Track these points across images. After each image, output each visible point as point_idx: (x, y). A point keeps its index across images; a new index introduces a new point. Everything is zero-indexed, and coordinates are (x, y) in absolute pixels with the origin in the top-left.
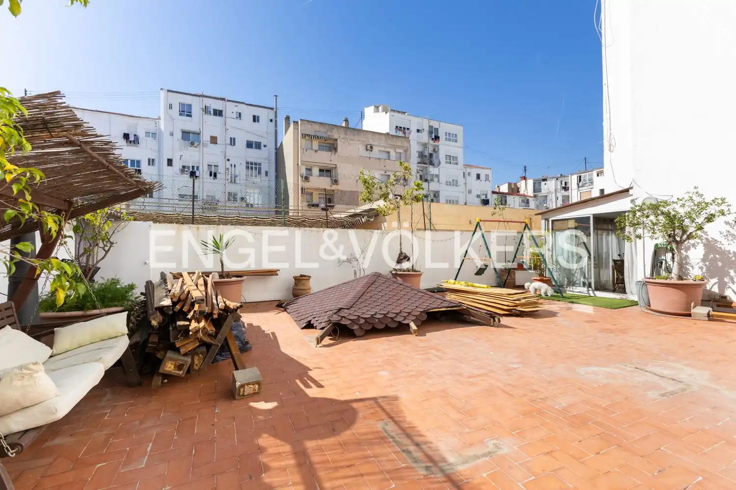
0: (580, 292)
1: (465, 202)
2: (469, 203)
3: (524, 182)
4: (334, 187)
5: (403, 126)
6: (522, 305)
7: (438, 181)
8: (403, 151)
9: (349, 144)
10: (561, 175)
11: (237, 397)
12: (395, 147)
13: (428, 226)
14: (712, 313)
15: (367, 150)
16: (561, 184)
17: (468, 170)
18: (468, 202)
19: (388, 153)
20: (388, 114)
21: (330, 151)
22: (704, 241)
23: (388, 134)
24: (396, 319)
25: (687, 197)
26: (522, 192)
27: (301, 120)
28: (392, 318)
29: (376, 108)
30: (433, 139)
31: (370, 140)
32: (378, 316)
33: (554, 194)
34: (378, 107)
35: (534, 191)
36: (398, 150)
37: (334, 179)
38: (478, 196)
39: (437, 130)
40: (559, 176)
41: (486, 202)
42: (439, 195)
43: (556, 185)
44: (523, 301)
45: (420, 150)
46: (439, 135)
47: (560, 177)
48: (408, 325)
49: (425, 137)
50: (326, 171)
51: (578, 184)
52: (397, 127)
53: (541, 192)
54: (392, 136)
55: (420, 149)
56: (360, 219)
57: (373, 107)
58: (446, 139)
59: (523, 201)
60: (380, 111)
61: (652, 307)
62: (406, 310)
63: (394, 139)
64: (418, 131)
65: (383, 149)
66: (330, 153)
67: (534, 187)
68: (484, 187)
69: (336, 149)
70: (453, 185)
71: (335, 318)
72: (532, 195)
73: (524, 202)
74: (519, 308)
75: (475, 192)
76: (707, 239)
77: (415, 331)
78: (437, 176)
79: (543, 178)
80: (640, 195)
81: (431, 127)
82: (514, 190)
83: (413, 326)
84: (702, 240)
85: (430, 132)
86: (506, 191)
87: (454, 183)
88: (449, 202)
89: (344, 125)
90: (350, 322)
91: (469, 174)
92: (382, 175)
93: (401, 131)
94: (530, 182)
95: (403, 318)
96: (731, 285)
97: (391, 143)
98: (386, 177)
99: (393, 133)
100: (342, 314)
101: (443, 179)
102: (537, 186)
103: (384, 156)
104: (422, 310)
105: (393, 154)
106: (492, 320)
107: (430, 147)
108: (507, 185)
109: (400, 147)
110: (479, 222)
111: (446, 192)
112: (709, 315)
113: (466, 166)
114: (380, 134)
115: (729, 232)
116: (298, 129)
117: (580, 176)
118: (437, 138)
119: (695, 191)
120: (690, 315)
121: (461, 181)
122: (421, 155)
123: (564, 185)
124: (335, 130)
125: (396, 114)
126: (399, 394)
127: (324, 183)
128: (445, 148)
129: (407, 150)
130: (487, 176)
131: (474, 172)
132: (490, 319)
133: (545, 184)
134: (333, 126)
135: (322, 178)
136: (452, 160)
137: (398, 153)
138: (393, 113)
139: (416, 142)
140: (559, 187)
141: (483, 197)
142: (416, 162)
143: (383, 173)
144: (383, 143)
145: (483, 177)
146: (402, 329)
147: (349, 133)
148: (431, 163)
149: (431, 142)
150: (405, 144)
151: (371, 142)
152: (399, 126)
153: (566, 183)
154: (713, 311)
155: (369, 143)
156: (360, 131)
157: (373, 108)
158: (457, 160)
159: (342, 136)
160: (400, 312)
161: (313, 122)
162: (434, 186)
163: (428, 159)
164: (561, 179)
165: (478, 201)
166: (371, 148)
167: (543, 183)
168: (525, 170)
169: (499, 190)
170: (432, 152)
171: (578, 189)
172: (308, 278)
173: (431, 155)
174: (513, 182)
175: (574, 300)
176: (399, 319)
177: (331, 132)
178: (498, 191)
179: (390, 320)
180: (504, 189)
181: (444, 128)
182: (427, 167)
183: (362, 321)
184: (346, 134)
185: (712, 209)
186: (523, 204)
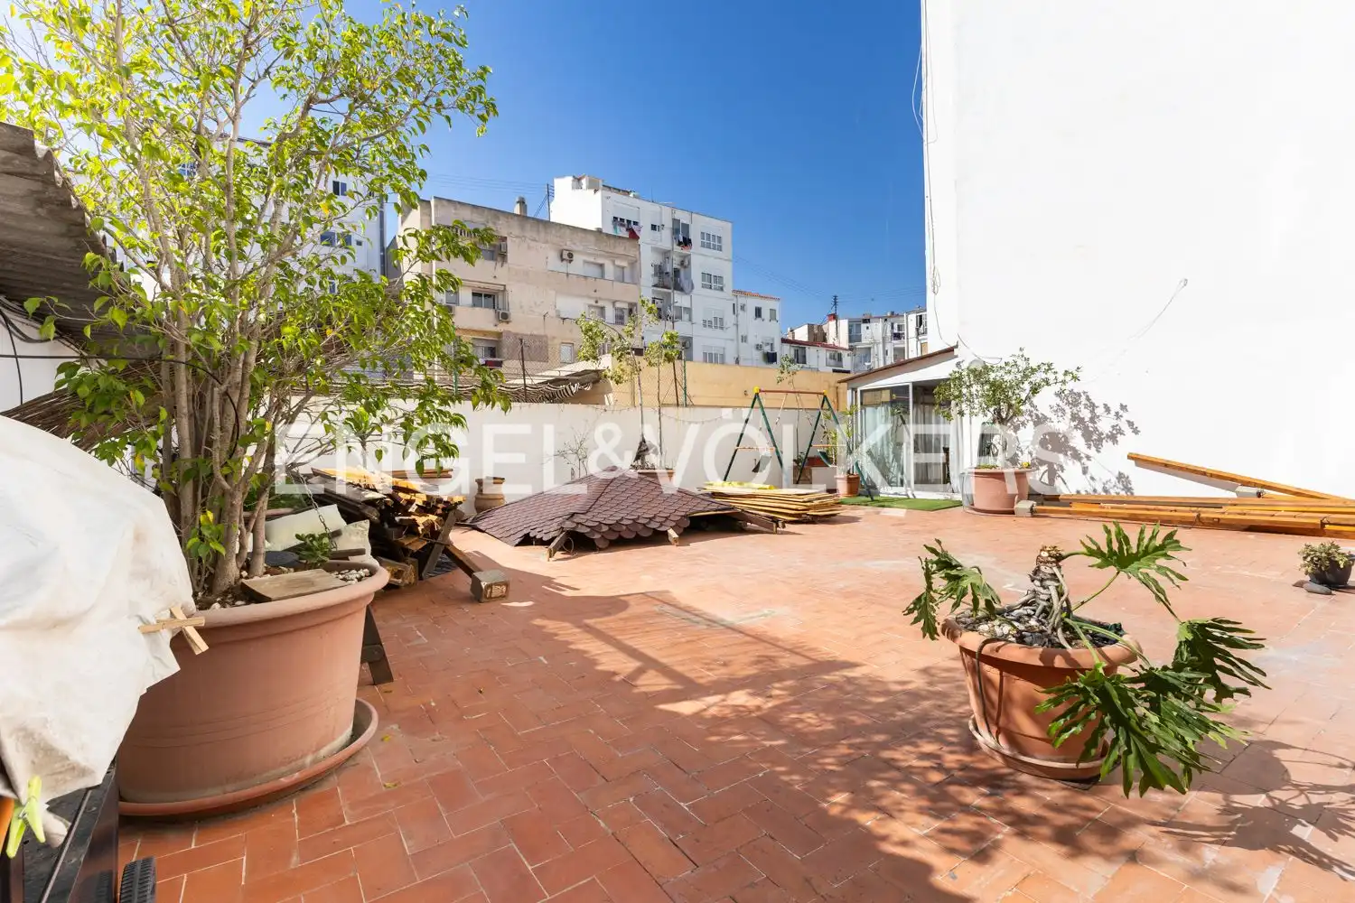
0: (896, 494)
1: (736, 356)
2: (745, 359)
3: (832, 323)
4: (502, 328)
5: (625, 218)
6: (815, 507)
7: (690, 320)
8: (629, 264)
9: (529, 247)
10: (893, 313)
11: (484, 600)
12: (613, 256)
13: (681, 399)
14: (1035, 507)
15: (562, 260)
16: (892, 328)
17: (741, 300)
18: (742, 356)
19: (601, 266)
20: (599, 193)
21: (492, 259)
22: (1034, 418)
23: (599, 231)
24: (649, 526)
25: (1012, 363)
26: (830, 341)
27: (435, 197)
28: (644, 525)
29: (576, 183)
30: (680, 244)
31: (567, 241)
32: (625, 522)
33: (881, 346)
34: (579, 180)
35: (851, 340)
36: (618, 262)
37: (501, 312)
38: (758, 347)
39: (686, 227)
40: (889, 315)
41: (771, 358)
42: (691, 344)
43: (884, 331)
44: (816, 502)
45: (658, 263)
46: (691, 237)
47: (890, 317)
48: (665, 533)
49: (665, 240)
50: (486, 297)
51: (917, 330)
52: (615, 218)
53: (860, 341)
54: (607, 235)
55: (658, 260)
56: (567, 387)
57: (571, 178)
58: (703, 245)
59: (832, 357)
60: (584, 186)
61: (976, 506)
62: (661, 515)
63: (612, 241)
64: (654, 227)
65: (592, 260)
66: (493, 263)
67: (850, 331)
68: (769, 332)
69: (503, 256)
70: (716, 327)
71: (569, 525)
72: (847, 347)
73: (834, 359)
74: (810, 512)
75: (752, 341)
76: (1037, 415)
77: (675, 540)
78: (689, 310)
79: (864, 318)
80: (966, 357)
81: (676, 221)
82: (818, 338)
83: (673, 534)
84: (1031, 416)
85: (675, 231)
86: (805, 339)
87: (717, 323)
88: (710, 358)
89: (517, 210)
90: (589, 530)
91: (743, 308)
92: (590, 306)
93: (624, 226)
94: (844, 324)
95: (658, 524)
96: (1060, 473)
97: (608, 250)
98: (597, 311)
99: (609, 230)
100: (577, 519)
101: (698, 316)
102: (854, 332)
103: (595, 271)
104: (683, 514)
105: (609, 268)
106: (775, 525)
107: (674, 257)
108: (805, 328)
109: (620, 256)
110: (757, 394)
111: (703, 341)
112: (1032, 510)
113: (737, 292)
114: (585, 231)
115: (1058, 406)
116: (430, 215)
117: (921, 316)
118: (686, 242)
119: (1021, 353)
120: (1012, 513)
121: (729, 319)
122: (659, 271)
123: (896, 331)
124: (502, 221)
125: (614, 195)
126: (670, 590)
127: (483, 319)
128: (701, 261)
129: (634, 263)
130: (773, 311)
131: (752, 304)
132: (771, 524)
133: (868, 328)
134: (497, 213)
135: (477, 309)
136: (712, 281)
137: (618, 266)
138: (609, 193)
139: (651, 248)
140: (889, 334)
141: (767, 349)
142: (651, 284)
143: (594, 304)
144: (592, 247)
145: (766, 314)
146: (658, 538)
147: (528, 226)
148: (678, 287)
149: (678, 249)
150: (632, 252)
151: (569, 245)
152: (619, 216)
153: (899, 326)
154: (1038, 505)
155: (565, 247)
156: (547, 224)
157: (569, 179)
158: (721, 282)
159: (516, 231)
160: (654, 517)
161: (459, 203)
162: (682, 328)
163: (671, 279)
164: (892, 320)
165: (758, 355)
166: (571, 255)
167: (864, 326)
168: (835, 303)
169: (793, 337)
170: (679, 267)
171: (917, 338)
172: (500, 481)
173: (676, 272)
174: (816, 322)
175: (886, 504)
176: (654, 525)
177: (495, 223)
178: (791, 338)
179: (641, 527)
180: (802, 334)
181: (699, 226)
182: (669, 294)
183: (605, 529)
184: (522, 228)
185: (1037, 378)
186: (832, 362)
